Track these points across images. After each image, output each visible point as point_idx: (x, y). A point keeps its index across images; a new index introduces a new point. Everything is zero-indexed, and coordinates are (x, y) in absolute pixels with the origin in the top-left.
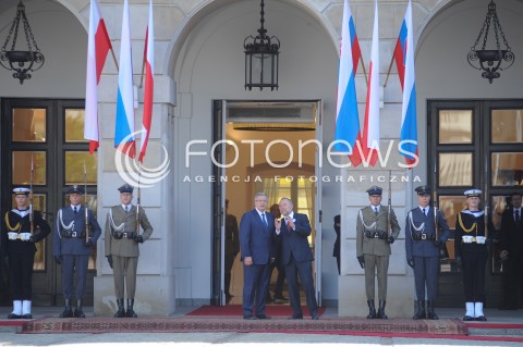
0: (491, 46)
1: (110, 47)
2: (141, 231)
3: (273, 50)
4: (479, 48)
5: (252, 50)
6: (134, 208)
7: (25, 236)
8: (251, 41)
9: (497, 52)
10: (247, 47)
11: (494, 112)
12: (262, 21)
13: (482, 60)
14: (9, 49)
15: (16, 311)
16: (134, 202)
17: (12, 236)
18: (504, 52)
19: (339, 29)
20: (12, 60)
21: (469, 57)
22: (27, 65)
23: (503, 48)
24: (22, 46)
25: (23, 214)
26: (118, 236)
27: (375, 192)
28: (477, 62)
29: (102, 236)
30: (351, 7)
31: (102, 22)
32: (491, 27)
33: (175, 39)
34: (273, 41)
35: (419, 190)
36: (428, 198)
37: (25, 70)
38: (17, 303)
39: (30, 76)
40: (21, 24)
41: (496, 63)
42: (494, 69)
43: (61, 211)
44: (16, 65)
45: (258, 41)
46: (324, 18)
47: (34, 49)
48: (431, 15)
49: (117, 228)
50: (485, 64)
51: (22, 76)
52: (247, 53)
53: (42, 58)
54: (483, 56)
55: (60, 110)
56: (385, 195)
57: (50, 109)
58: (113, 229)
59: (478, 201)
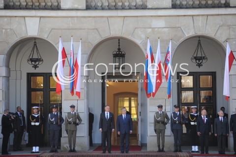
0: (199, 55)
1: (66, 57)
2: (78, 121)
3: (123, 56)
4: (195, 56)
5: (115, 56)
6: (75, 113)
7: (37, 124)
8: (115, 53)
9: (201, 57)
10: (114, 55)
11: (201, 76)
12: (119, 46)
13: (196, 60)
14: (31, 57)
15: (34, 151)
16: (75, 111)
17: (33, 124)
18: (204, 57)
19: (146, 50)
20: (32, 61)
21: (192, 59)
22: (37, 63)
23: (204, 55)
24: (35, 56)
25: (36, 116)
26: (70, 123)
27: (160, 107)
28: (194, 61)
29: (64, 123)
30: (150, 42)
31: (64, 48)
32: (199, 48)
33: (89, 54)
34: (123, 53)
35: (175, 106)
36: (178, 109)
37: (37, 65)
38: (34, 148)
39: (38, 67)
40: (35, 49)
41: (201, 61)
42: (200, 63)
43: (50, 115)
44: (33, 63)
45: (118, 53)
46: (141, 46)
47: (40, 57)
48: (178, 44)
49: (70, 120)
50: (197, 61)
51: (35, 67)
52: (114, 57)
53: (42, 60)
54: (196, 58)
55: (48, 76)
56: (164, 108)
57: (45, 76)
58: (68, 121)
59: (195, 110)
